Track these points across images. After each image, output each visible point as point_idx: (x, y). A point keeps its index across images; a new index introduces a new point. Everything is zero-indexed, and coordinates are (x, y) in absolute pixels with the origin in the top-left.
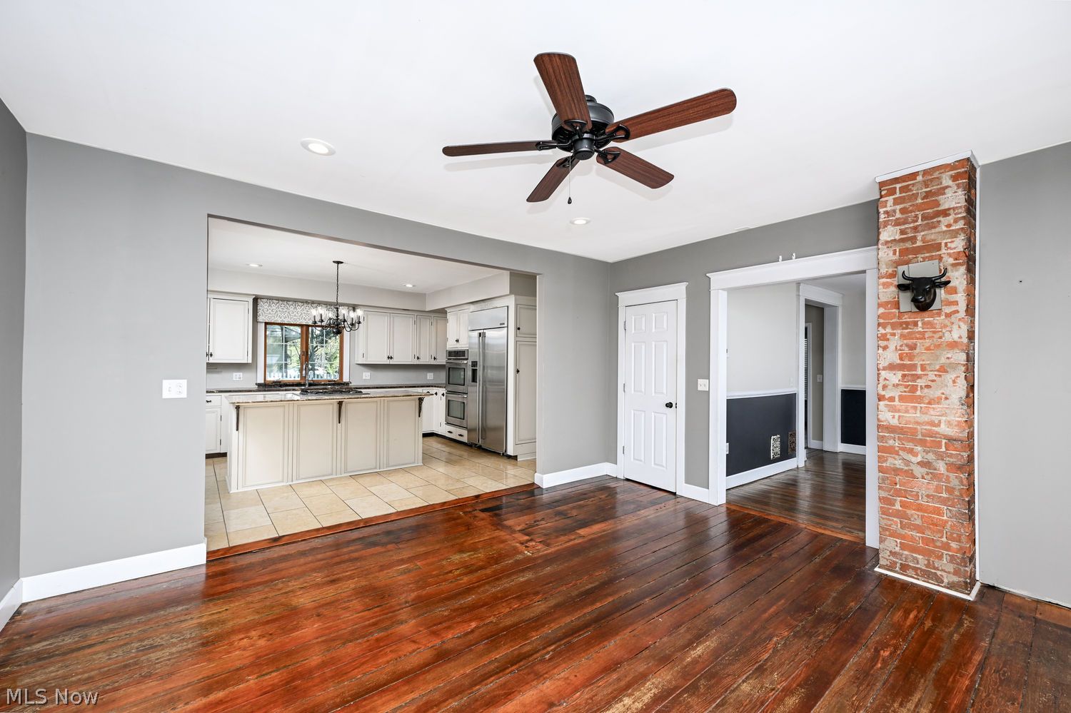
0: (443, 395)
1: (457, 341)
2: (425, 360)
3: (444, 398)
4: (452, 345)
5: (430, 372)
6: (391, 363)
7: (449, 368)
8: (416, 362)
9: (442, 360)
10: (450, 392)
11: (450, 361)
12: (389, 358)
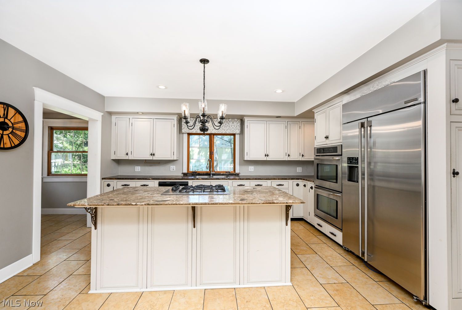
0: (312, 188)
1: (327, 137)
2: (295, 157)
3: (312, 191)
4: (320, 142)
5: (298, 167)
6: (268, 159)
7: (318, 164)
8: (287, 158)
9: (310, 156)
10: (318, 187)
11: (318, 157)
12: (266, 155)
